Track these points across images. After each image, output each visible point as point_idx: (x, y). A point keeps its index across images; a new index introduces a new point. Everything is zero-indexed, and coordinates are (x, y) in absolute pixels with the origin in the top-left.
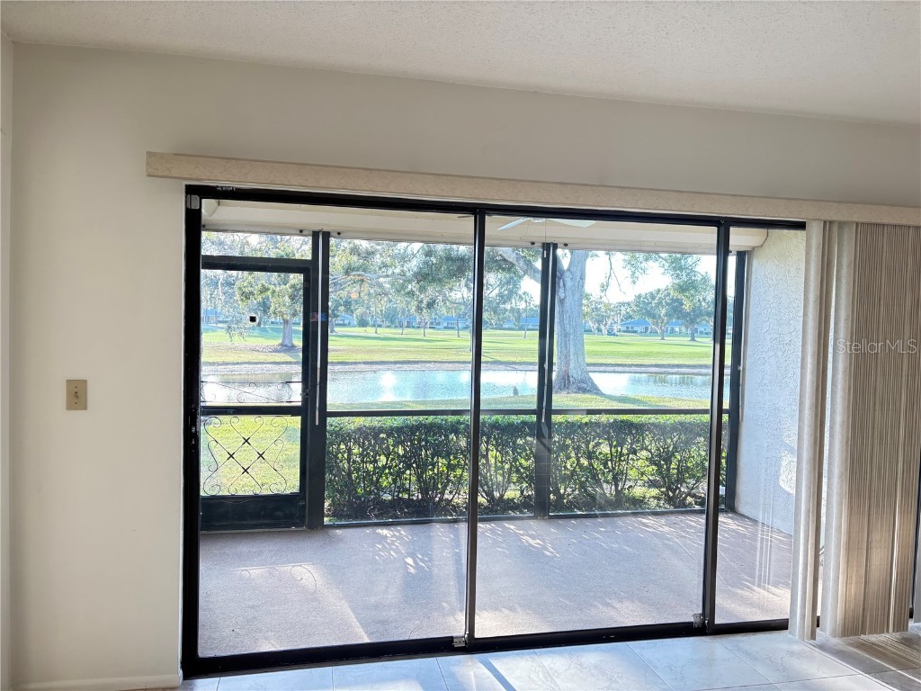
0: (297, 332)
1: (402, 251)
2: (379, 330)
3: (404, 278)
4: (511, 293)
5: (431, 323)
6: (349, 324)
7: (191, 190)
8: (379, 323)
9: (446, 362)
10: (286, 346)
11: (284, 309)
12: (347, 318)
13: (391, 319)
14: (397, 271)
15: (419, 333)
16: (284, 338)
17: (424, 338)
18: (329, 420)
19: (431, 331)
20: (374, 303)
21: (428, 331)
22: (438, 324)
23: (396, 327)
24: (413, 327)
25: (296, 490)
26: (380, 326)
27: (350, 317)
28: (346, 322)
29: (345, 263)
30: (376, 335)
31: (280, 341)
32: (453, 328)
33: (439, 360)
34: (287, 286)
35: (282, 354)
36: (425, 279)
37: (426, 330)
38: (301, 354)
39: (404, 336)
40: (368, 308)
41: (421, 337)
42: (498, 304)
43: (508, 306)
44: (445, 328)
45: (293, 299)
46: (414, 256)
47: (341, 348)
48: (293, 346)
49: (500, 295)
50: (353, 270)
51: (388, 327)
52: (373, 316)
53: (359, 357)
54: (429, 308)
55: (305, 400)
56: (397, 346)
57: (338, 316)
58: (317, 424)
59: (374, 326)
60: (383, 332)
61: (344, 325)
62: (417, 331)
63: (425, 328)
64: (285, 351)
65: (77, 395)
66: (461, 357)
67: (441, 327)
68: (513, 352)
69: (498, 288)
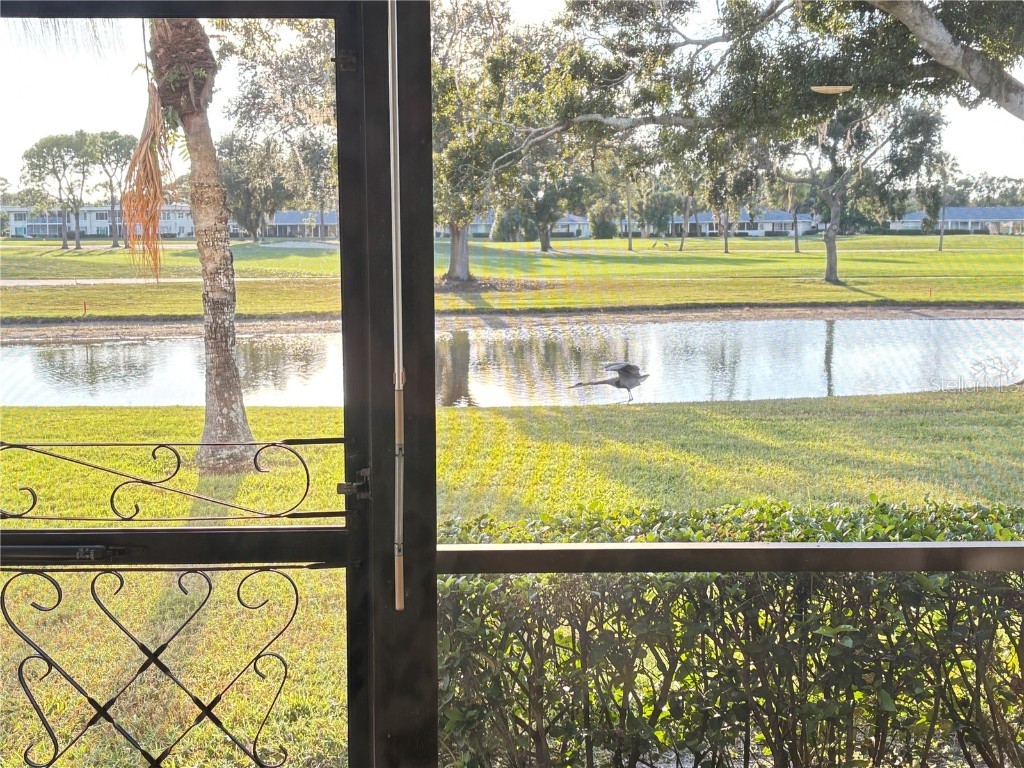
1: (685, 62)
2: (636, 243)
3: (691, 122)
4: (918, 152)
5: (741, 226)
6: (579, 232)
8: (635, 229)
9: (775, 306)
10: (457, 279)
12: (574, 222)
13: (660, 217)
14: (676, 106)
15: (714, 247)
16: (454, 264)
17: (727, 256)
19: (738, 241)
20: (625, 189)
21: (734, 241)
22: (754, 226)
23: (668, 235)
24: (703, 235)
26: (637, 235)
27: (580, 220)
28: (573, 229)
29: (562, 96)
30: (631, 253)
32: (784, 235)
33: (761, 300)
34: (444, 155)
35: (450, 296)
36: (738, 120)
37: (730, 241)
39: (684, 254)
40: (614, 201)
41: (720, 254)
42: (889, 178)
43: (912, 183)
44: (769, 234)
45: (454, 182)
46: (714, 71)
47: (561, 280)
48: (470, 280)
49: (894, 159)
50: (579, 110)
52: (623, 217)
53: (595, 299)
54: (740, 194)
56: (671, 275)
58: (399, 605)
59: (625, 235)
60: (643, 246)
61: (568, 236)
62: (713, 242)
63: (727, 236)
64: (455, 289)
66: (808, 294)
67: (760, 232)
68: (919, 280)
69: (889, 144)
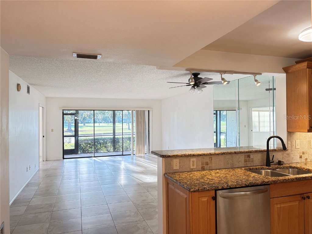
0: (72, 126)
2: (100, 124)
5: (119, 121)
7: (63, 110)
8: (101, 122)
10: (69, 130)
11: (69, 119)
12: (90, 120)
13: (105, 120)
16: (68, 127)
18: (79, 138)
23: (107, 123)
25: (74, 148)
27: (91, 120)
28: (89, 122)
30: (99, 126)
31: (67, 129)
33: (118, 132)
38: (74, 132)
39: (108, 126)
40: (97, 117)
48: (71, 130)
51: (104, 123)
52: (98, 120)
55: (75, 134)
57: (86, 120)
60: (102, 124)
64: (69, 132)
65: (52, 130)
